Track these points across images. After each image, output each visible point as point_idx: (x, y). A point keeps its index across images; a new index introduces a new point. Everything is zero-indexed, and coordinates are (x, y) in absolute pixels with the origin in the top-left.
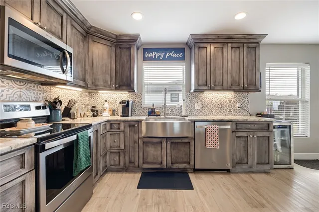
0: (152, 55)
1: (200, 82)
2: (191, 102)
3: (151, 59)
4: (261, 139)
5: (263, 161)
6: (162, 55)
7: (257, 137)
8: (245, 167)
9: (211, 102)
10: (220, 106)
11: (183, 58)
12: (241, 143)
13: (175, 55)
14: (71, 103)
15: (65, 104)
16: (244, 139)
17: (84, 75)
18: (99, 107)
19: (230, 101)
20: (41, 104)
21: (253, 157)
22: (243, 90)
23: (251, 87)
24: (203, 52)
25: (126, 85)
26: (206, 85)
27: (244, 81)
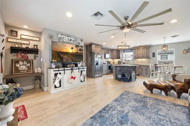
0: (125, 51)
1: (134, 57)
2: (134, 61)
3: (125, 52)
5: (147, 74)
6: (127, 51)
7: (145, 69)
9: (139, 61)
10: (142, 62)
11: (132, 51)
12: (141, 70)
13: (130, 51)
14: (110, 61)
17: (112, 57)
18: (114, 62)
19: (145, 61)
21: (144, 73)
22: (145, 58)
23: (148, 57)
24: (135, 50)
25: (119, 58)
26: (136, 57)
27: (145, 56)
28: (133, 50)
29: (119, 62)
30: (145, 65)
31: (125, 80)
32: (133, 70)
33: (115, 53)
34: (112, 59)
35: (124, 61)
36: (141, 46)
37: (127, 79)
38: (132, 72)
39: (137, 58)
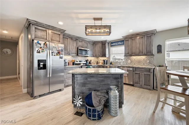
0: (113, 44)
1: (126, 53)
2: (127, 60)
3: (113, 46)
4: (146, 75)
5: (147, 84)
6: (116, 44)
7: (144, 74)
8: (139, 85)
9: (135, 60)
10: (139, 62)
11: (123, 44)
12: (137, 76)
13: (121, 43)
14: (91, 61)
15: (89, 61)
16: (138, 74)
17: (93, 54)
19: (144, 60)
20: (84, 61)
21: (142, 82)
22: (145, 55)
23: (149, 53)
24: (127, 42)
25: (104, 55)
26: (129, 54)
27: (145, 51)
28: (125, 42)
29: (104, 61)
30: (144, 67)
31: (94, 116)
32: (115, 82)
33: (98, 48)
34: (94, 57)
35: (111, 60)
36: (137, 34)
37: (94, 111)
38: (111, 89)
39: (131, 55)
